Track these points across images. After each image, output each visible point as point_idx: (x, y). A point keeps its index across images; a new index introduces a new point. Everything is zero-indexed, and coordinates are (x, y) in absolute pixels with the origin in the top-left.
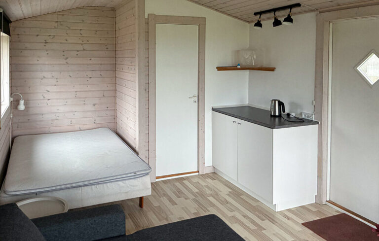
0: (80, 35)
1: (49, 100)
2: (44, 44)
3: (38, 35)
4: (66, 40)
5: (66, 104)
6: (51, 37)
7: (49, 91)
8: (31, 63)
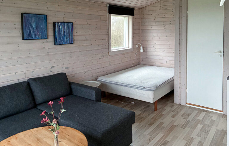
0: (172, 12)
1: (156, 48)
2: (154, 19)
3: (152, 14)
4: (165, 16)
5: (164, 51)
6: (158, 15)
7: (156, 44)
8: (148, 29)
